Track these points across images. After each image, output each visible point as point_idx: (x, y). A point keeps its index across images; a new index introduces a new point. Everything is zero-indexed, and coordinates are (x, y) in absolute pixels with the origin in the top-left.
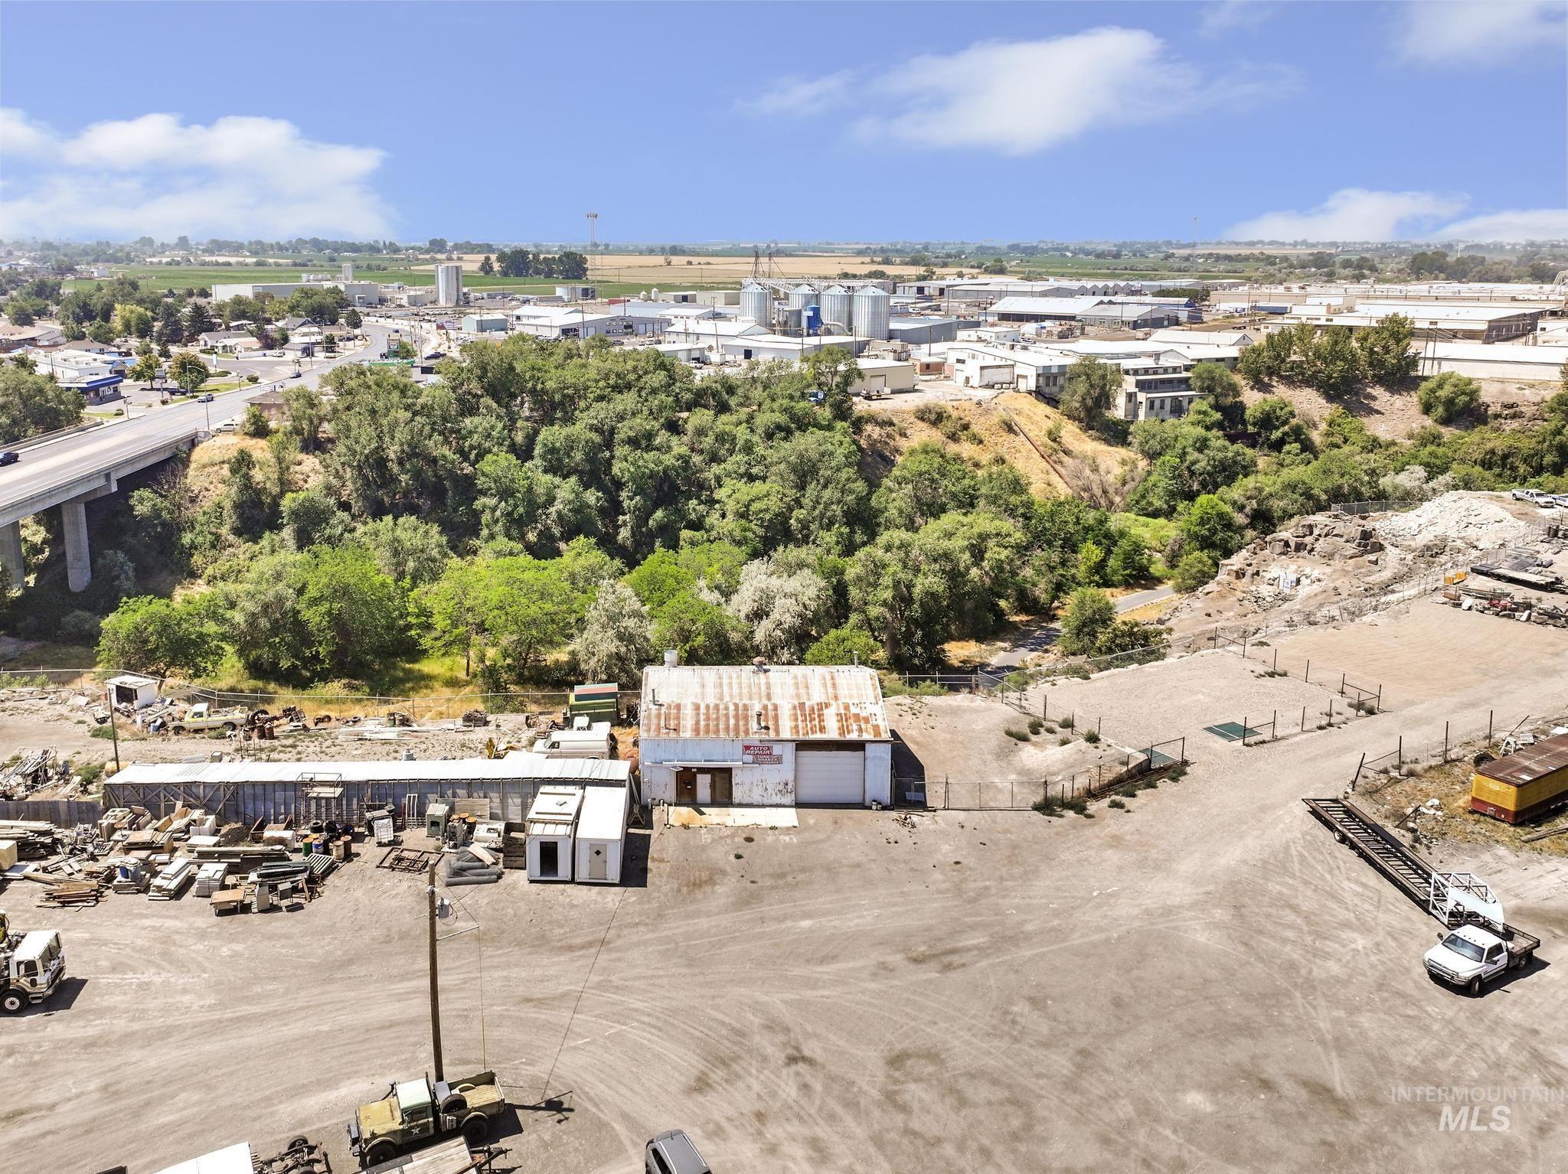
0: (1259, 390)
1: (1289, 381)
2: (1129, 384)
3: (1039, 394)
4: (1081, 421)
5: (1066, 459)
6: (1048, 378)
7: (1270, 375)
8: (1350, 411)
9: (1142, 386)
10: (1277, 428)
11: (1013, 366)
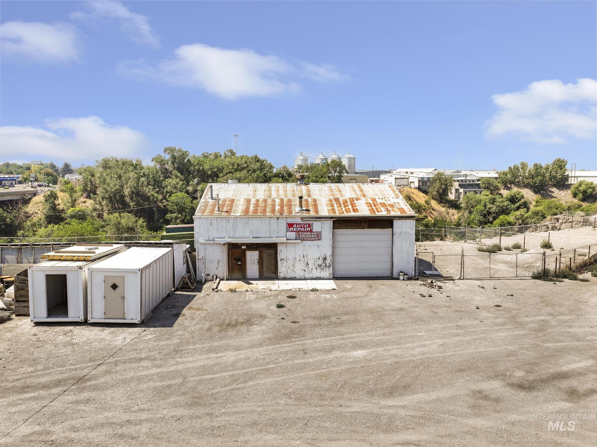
0: (507, 190)
1: (518, 185)
2: (456, 185)
3: (419, 189)
4: (437, 200)
5: (434, 212)
6: (423, 182)
7: (511, 184)
8: (544, 197)
9: (461, 186)
10: (517, 202)
11: (408, 178)
